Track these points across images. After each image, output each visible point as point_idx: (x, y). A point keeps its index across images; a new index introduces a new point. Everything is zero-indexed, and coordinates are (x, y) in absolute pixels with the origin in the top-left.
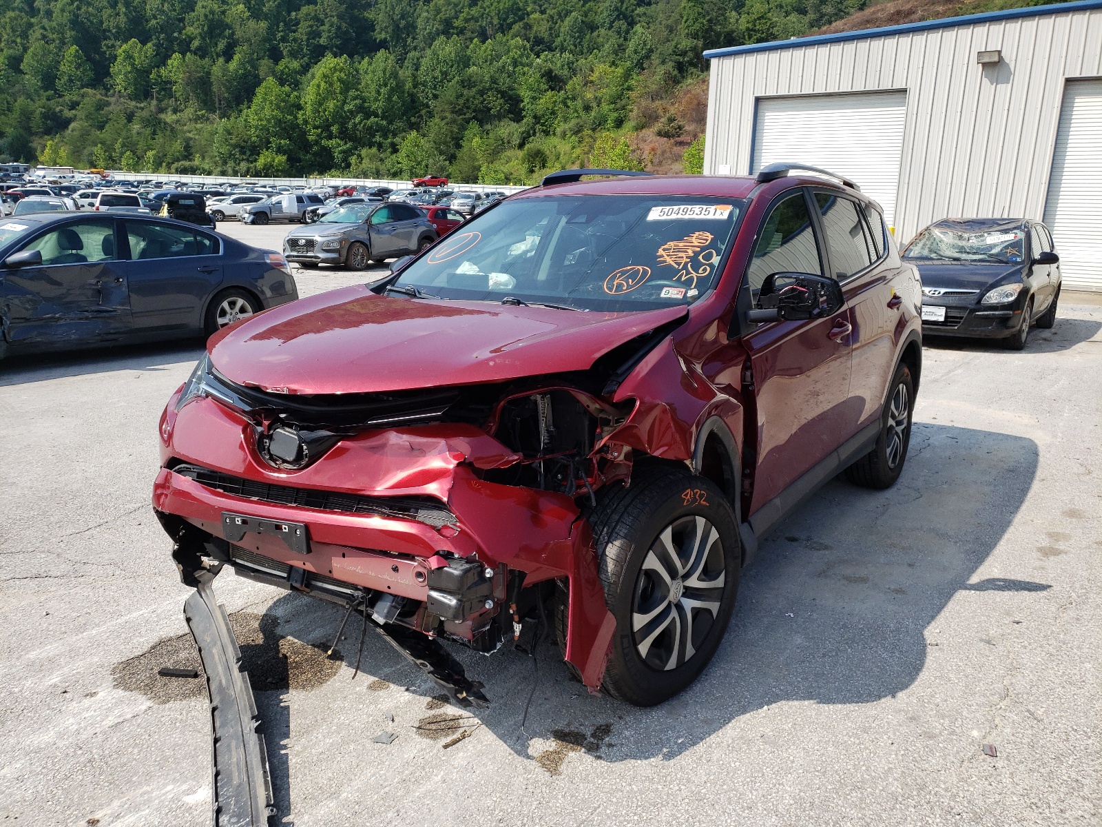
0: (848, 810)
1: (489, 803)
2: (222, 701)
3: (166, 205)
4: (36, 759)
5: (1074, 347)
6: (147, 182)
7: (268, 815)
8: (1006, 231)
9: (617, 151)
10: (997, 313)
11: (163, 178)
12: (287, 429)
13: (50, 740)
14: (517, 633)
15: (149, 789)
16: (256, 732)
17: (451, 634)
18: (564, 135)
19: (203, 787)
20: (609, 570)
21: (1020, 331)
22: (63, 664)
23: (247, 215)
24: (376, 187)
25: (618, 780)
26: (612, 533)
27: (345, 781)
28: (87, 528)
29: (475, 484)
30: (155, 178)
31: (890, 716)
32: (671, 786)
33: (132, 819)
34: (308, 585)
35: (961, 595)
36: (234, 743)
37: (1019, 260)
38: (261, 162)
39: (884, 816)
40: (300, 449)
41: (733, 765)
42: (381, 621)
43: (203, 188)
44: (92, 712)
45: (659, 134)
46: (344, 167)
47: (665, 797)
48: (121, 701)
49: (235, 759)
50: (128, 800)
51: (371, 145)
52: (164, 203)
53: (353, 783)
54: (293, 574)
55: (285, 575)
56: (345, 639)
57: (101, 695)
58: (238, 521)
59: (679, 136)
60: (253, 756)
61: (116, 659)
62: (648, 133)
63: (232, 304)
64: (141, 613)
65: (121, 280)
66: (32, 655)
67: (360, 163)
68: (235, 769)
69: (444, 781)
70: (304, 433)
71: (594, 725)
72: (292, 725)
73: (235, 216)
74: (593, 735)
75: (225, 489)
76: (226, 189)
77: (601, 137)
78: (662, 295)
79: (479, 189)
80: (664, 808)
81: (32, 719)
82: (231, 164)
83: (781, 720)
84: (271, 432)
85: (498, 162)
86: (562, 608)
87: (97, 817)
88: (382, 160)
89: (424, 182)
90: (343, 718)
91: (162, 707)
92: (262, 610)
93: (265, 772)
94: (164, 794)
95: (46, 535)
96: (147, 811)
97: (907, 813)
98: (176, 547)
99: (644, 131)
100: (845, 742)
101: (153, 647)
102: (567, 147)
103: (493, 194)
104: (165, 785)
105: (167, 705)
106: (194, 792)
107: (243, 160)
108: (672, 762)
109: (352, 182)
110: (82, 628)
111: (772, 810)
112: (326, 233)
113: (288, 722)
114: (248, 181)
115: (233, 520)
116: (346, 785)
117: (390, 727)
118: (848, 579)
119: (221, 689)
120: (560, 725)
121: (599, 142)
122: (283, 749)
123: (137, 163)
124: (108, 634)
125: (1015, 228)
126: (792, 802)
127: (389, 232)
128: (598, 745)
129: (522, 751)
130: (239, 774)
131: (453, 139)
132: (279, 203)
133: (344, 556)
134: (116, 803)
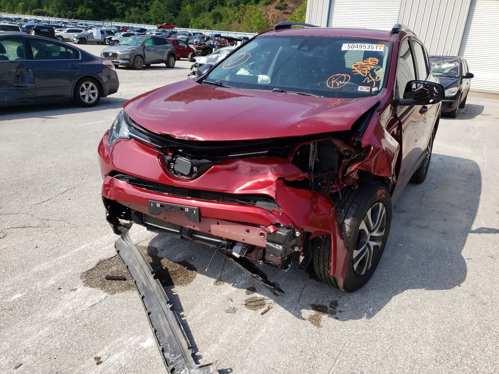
0: (461, 341)
1: (292, 342)
2: (146, 293)
3: (34, 32)
4: (56, 325)
5: (476, 117)
6: (20, 19)
7: (191, 353)
8: (451, 62)
9: (257, 15)
10: (447, 101)
11: (28, 17)
12: (183, 158)
13: (60, 315)
14: (301, 261)
15: (121, 339)
16: (171, 310)
17: (269, 261)
18: (230, 6)
19: (148, 338)
20: (347, 230)
21: (456, 109)
22: (54, 274)
23: (75, 39)
24: (139, 28)
25: (350, 329)
26: (347, 212)
27: (219, 333)
28: (42, 201)
29: (287, 189)
30: (23, 17)
31: (462, 294)
32: (376, 332)
33: (118, 356)
34: (191, 237)
35: (470, 235)
36: (159, 316)
37: (457, 76)
38: (79, 11)
39: (478, 344)
40: (192, 168)
41: (401, 320)
42: (237, 255)
43: (49, 24)
44: (78, 300)
45: (276, 8)
46: (121, 17)
47: (375, 337)
48: (90, 294)
49: (163, 324)
50: (112, 346)
51: (135, 6)
52: (32, 30)
53: (223, 334)
54: (183, 231)
55: (178, 231)
56: (194, 259)
57: (79, 290)
58: (158, 205)
59: (285, 9)
60: (172, 322)
61: (81, 271)
62: (271, 7)
63: (87, 85)
64: (85, 246)
65: (29, 70)
66: (36, 269)
67: (130, 15)
68: (164, 329)
69: (267, 332)
70: (194, 161)
71: (329, 301)
72: (182, 304)
73: (69, 39)
74: (330, 306)
75: (148, 188)
76: (62, 25)
77: (249, 8)
78: (359, 90)
79: (190, 31)
80: (376, 343)
81: (47, 304)
82: (63, 12)
83: (414, 297)
84: (174, 159)
85: (198, 18)
86: (319, 247)
87: (99, 356)
88: (141, 14)
89: (163, 26)
90: (207, 300)
91: (113, 296)
92: (146, 244)
93: (182, 331)
94: (130, 342)
95: (22, 205)
96: (124, 352)
97: (487, 342)
98: (108, 215)
99: (269, 6)
100: (447, 307)
101: (98, 265)
102: (232, 12)
103: (197, 33)
104: (129, 338)
105: (115, 295)
106: (145, 341)
107: (69, 10)
108: (372, 319)
109: (127, 25)
110: (57, 254)
111: (427, 342)
112: (123, 50)
113: (180, 303)
114: (72, 21)
115: (155, 205)
116: (220, 336)
117: (231, 304)
118: (419, 227)
119: (144, 288)
120: (313, 302)
121: (248, 10)
122: (182, 317)
123: (13, 9)
124: (72, 258)
125: (455, 61)
126: (434, 338)
127: (153, 51)
128: (334, 312)
129: (299, 316)
130: (168, 332)
131: (176, 5)
132: (92, 33)
133: (218, 224)
134: (106, 348)
